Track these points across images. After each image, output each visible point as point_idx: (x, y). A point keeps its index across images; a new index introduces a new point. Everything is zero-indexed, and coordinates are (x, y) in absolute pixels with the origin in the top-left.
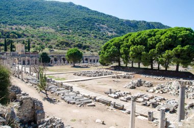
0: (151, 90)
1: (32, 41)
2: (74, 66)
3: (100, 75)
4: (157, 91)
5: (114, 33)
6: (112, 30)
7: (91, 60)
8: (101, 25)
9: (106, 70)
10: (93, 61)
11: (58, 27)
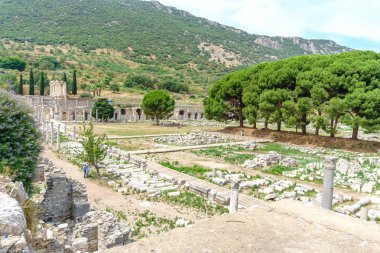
1: (80, 75)
2: (158, 124)
3: (203, 143)
5: (236, 63)
7: (189, 115)
8: (212, 47)
9: (216, 133)
10: (193, 116)
11: (130, 49)
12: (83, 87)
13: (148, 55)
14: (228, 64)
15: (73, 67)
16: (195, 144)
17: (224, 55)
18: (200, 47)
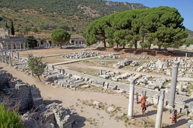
0: (139, 69)
1: (15, 24)
2: (62, 48)
3: (88, 57)
4: (144, 70)
5: (97, 15)
6: (96, 11)
7: (77, 42)
8: (85, 7)
9: (93, 51)
10: (78, 43)
11: (41, 9)
12: (18, 31)
13: (51, 12)
14: (93, 16)
15: (10, 20)
16: (84, 57)
17: (91, 11)
18: (79, 7)
